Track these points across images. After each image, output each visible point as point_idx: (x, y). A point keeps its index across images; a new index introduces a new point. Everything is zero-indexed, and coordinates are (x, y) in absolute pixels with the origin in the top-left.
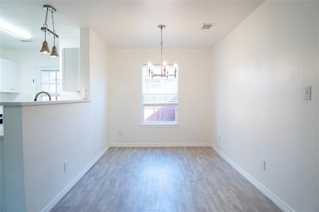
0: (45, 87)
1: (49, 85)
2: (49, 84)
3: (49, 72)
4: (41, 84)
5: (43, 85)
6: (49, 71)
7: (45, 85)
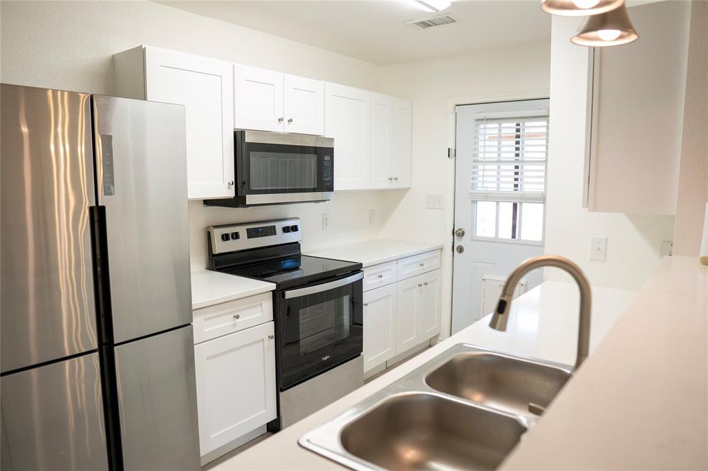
0: (486, 173)
1: (499, 167)
2: (499, 161)
3: (500, 125)
4: (474, 161)
5: (481, 167)
6: (501, 121)
7: (487, 167)
